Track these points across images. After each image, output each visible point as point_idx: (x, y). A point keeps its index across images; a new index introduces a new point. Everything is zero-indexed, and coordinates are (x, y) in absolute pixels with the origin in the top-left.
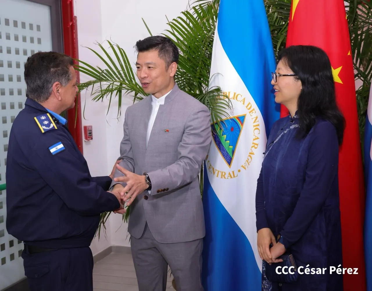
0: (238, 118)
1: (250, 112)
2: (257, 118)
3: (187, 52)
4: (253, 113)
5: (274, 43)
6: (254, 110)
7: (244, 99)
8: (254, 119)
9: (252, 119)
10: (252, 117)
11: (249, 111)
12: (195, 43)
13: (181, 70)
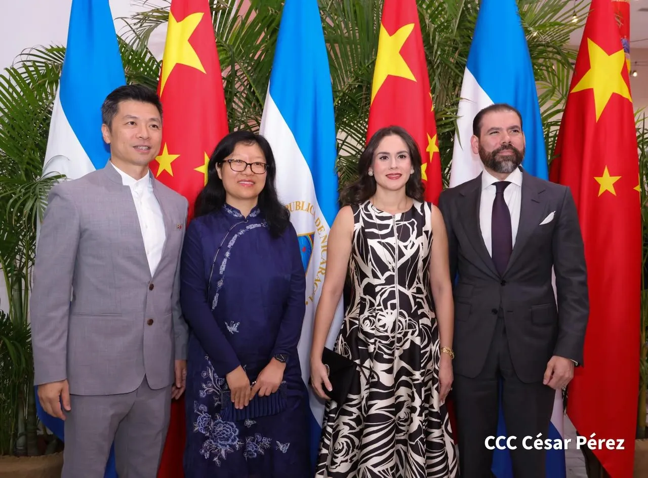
6: (323, 226)
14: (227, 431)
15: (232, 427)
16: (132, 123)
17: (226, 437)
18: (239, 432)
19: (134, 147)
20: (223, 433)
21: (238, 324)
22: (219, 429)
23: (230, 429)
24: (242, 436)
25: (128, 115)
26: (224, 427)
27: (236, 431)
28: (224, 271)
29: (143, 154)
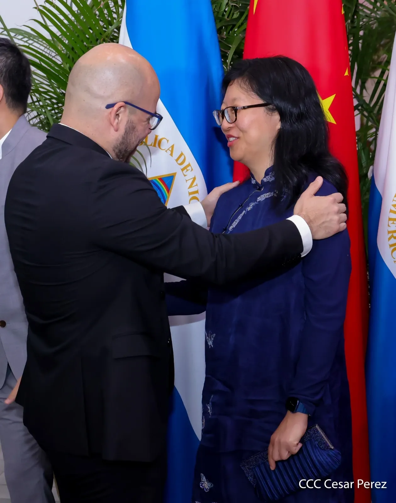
0: (161, 179)
1: (182, 170)
2: (194, 179)
3: (69, 57)
4: (187, 170)
5: (223, 50)
6: (189, 165)
7: (173, 147)
8: (189, 182)
9: (186, 181)
10: (187, 178)
11: (182, 168)
12: (83, 42)
13: (58, 90)
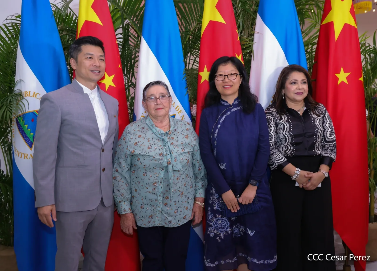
14: (223, 224)
15: (226, 221)
16: (90, 58)
17: (223, 227)
18: (230, 224)
19: (91, 71)
20: (221, 225)
21: (225, 164)
22: (219, 223)
23: (225, 223)
24: (231, 226)
25: (88, 53)
26: (221, 221)
27: (228, 223)
28: (216, 136)
29: (97, 75)
